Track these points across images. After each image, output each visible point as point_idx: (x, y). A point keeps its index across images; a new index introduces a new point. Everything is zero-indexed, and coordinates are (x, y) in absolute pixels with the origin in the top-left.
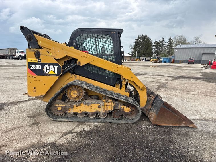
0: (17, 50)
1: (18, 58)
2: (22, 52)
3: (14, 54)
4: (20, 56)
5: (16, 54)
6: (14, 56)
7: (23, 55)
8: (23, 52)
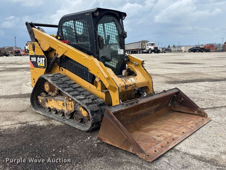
0: (147, 43)
1: (148, 52)
2: (152, 44)
3: (144, 47)
4: (150, 49)
5: (147, 48)
6: (144, 49)
7: (152, 48)
8: (154, 44)
